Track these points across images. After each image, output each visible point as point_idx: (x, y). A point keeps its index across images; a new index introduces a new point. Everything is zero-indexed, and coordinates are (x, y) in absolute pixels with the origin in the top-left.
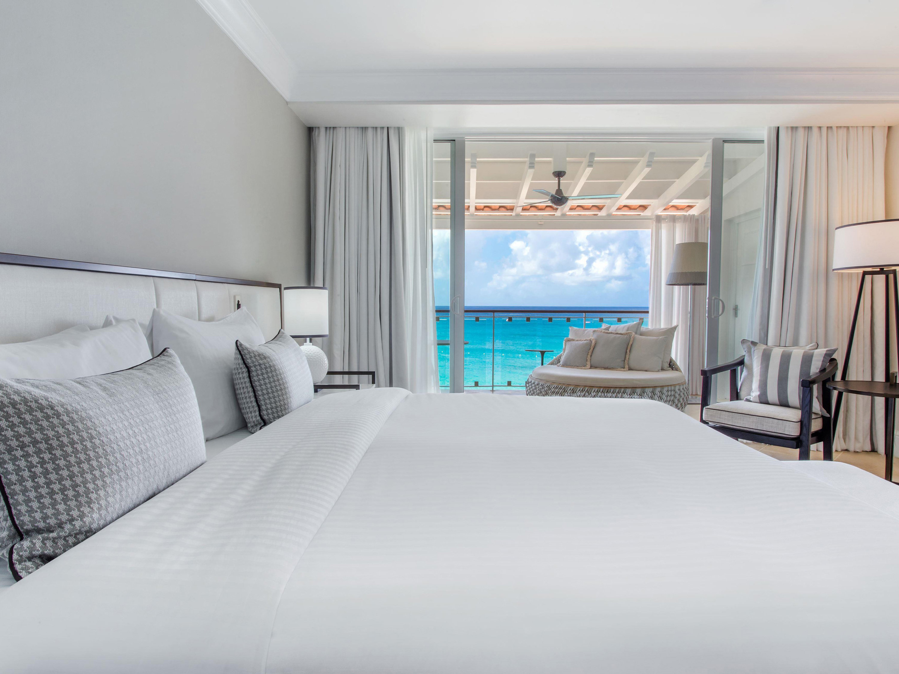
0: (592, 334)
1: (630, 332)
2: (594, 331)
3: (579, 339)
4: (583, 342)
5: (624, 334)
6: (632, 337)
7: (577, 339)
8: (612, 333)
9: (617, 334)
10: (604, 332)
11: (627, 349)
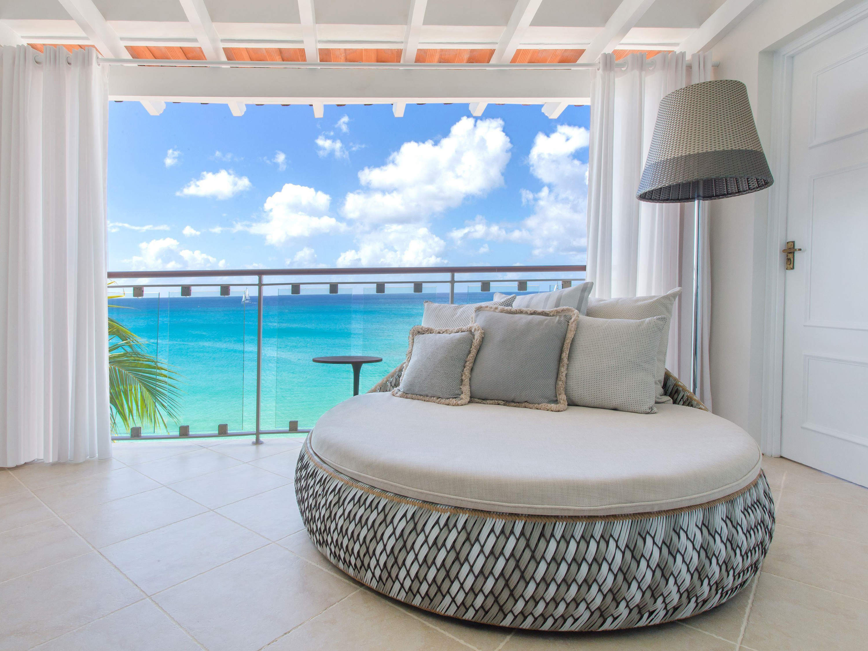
0: (473, 315)
1: (565, 307)
2: (479, 309)
3: (444, 329)
4: (452, 335)
5: (551, 314)
6: (572, 320)
7: (437, 329)
8: (521, 312)
9: (534, 313)
10: (502, 311)
11: (561, 352)
